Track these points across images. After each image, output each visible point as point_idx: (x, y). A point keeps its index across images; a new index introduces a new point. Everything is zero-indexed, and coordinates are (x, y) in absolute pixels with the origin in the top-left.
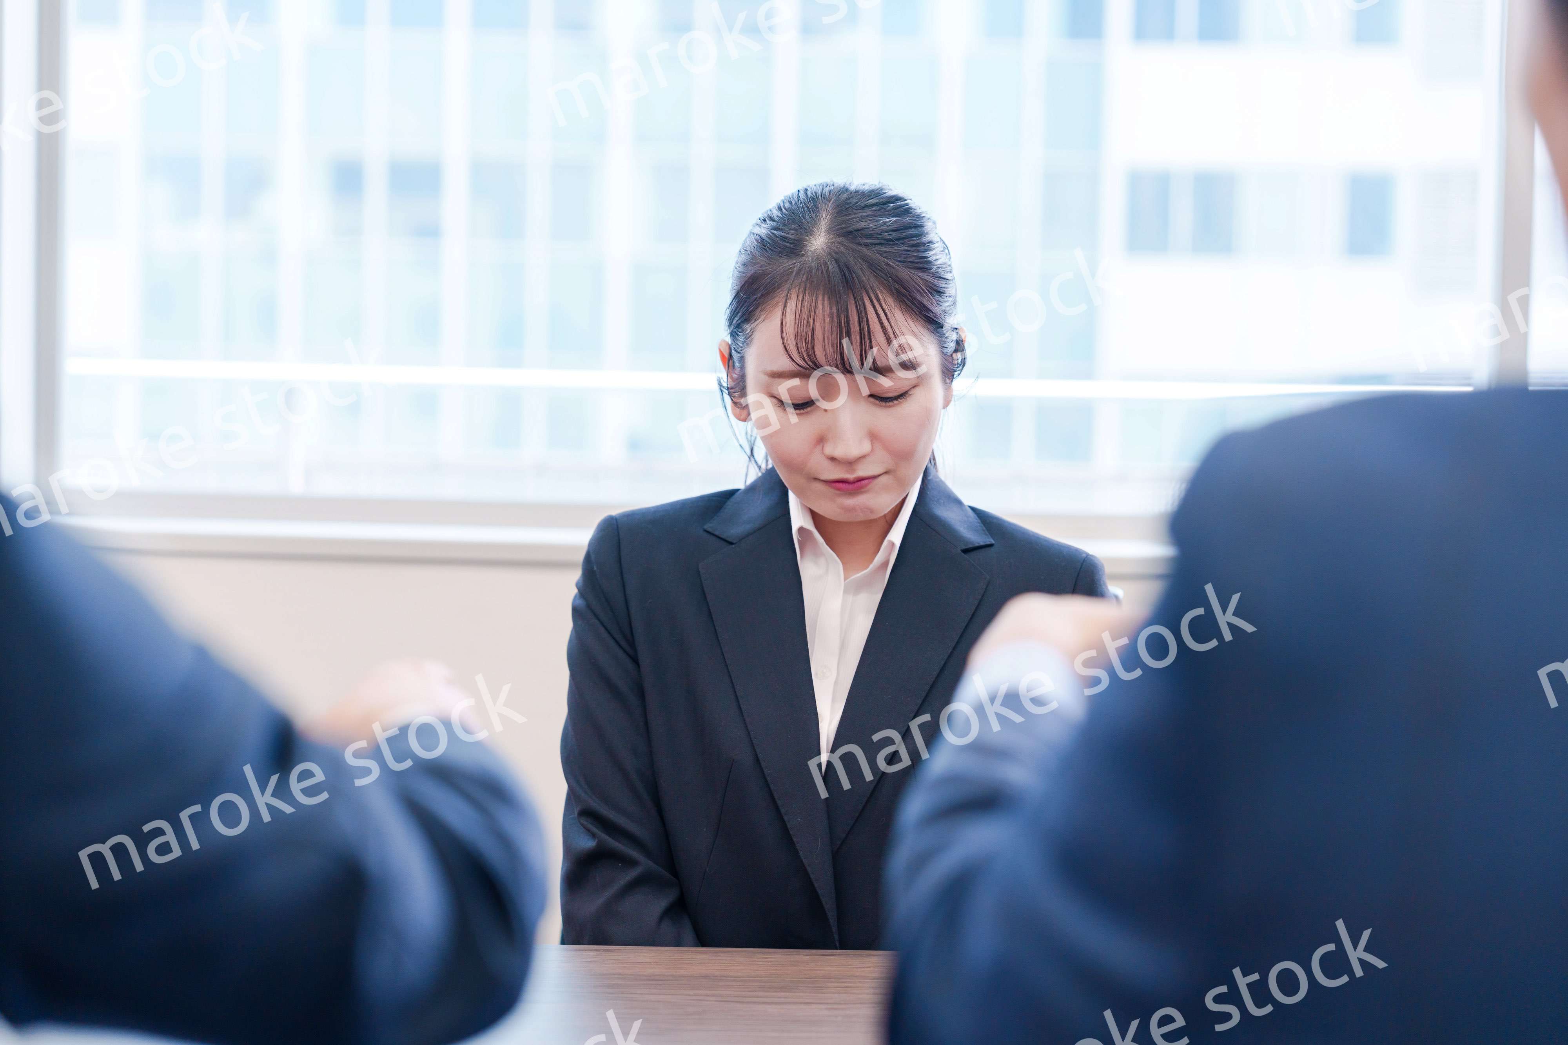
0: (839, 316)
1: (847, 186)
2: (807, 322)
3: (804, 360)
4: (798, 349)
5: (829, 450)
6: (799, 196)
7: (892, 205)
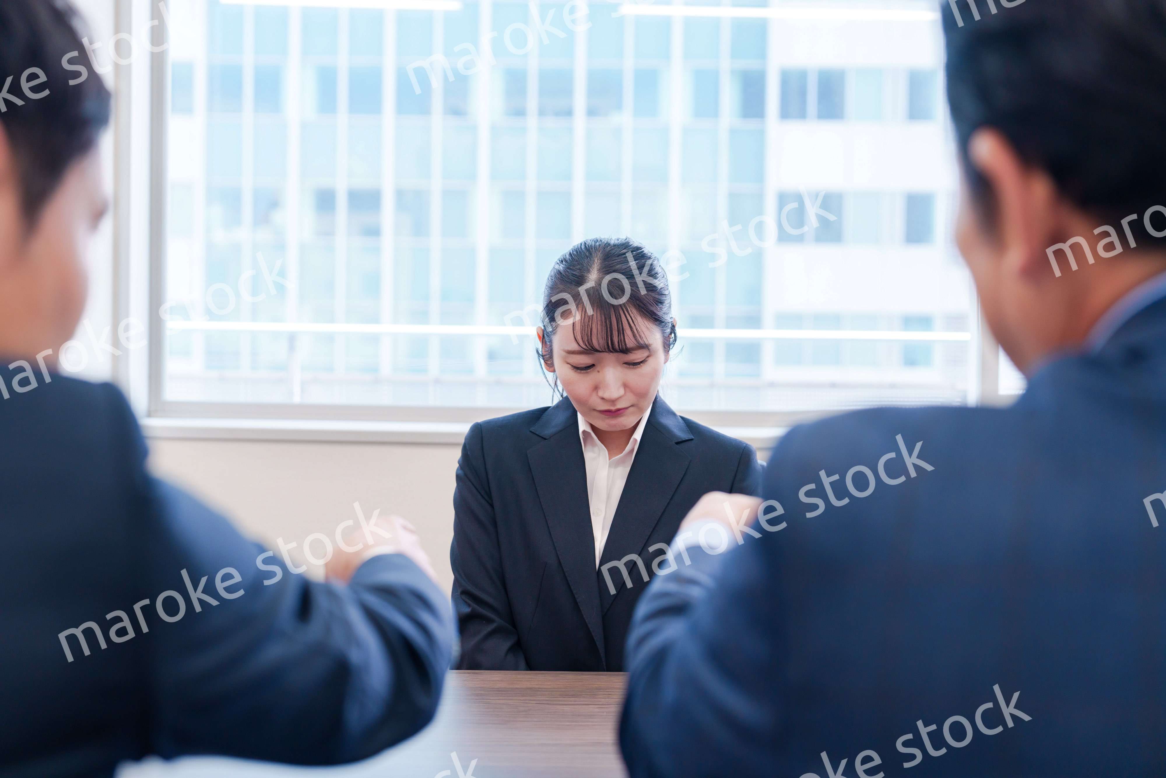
0: (606, 322)
1: (609, 241)
2: (588, 325)
3: (586, 345)
4: (583, 340)
5: (601, 393)
6: (581, 247)
7: (634, 253)
